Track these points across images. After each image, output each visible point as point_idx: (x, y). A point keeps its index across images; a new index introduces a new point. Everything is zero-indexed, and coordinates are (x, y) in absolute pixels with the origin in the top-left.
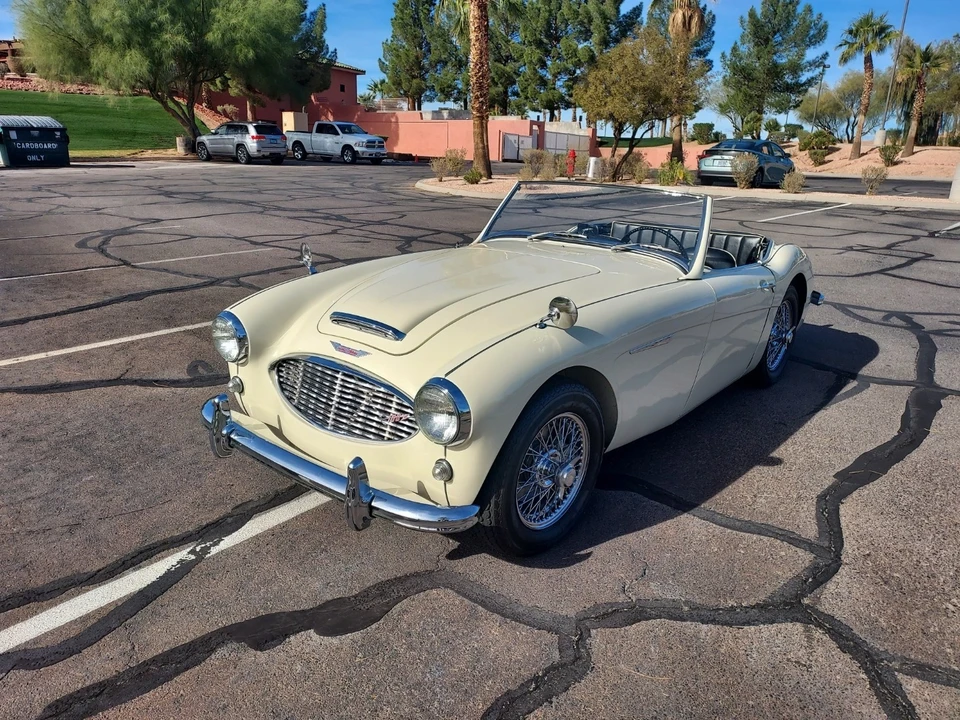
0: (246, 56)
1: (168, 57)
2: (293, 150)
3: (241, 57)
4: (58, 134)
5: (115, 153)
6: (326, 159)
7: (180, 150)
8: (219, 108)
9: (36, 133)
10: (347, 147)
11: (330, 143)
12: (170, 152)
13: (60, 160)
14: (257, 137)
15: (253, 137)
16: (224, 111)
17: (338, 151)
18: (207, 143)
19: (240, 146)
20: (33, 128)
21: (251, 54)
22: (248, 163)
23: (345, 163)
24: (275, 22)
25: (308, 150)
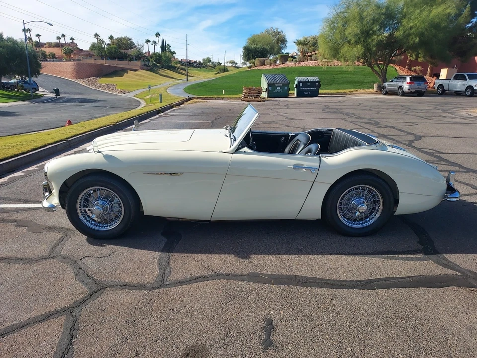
0: (414, 41)
1: (373, 46)
2: (438, 89)
3: (412, 42)
4: (317, 83)
5: (342, 91)
6: (459, 94)
7: (375, 89)
8: (413, 68)
9: (309, 83)
10: (470, 87)
11: (460, 85)
12: (371, 91)
13: (315, 94)
14: (410, 83)
15: (408, 83)
16: (415, 69)
17: (463, 89)
18: (386, 86)
19: (401, 87)
20: (308, 81)
21: (417, 40)
22: (402, 96)
23: (466, 96)
24: (437, 21)
25: (445, 89)
